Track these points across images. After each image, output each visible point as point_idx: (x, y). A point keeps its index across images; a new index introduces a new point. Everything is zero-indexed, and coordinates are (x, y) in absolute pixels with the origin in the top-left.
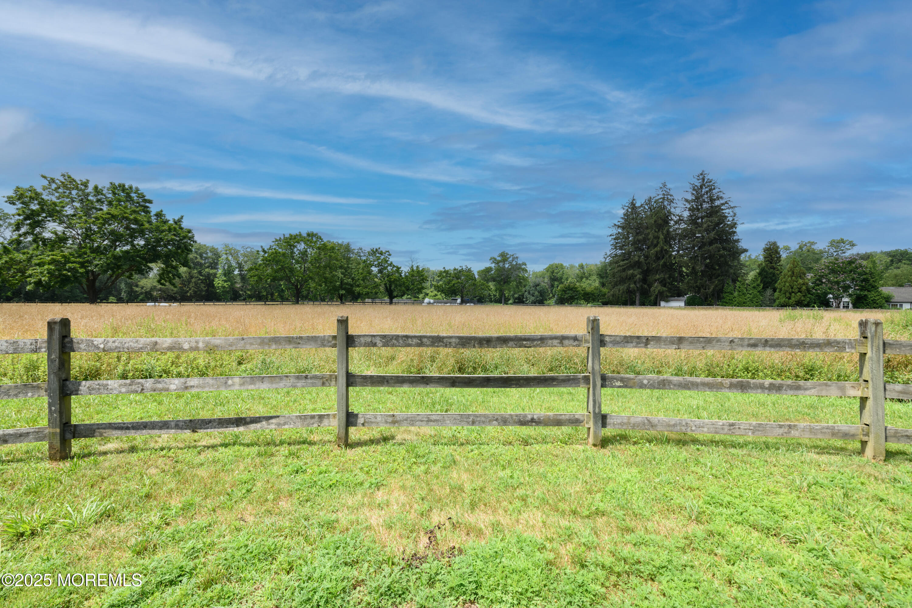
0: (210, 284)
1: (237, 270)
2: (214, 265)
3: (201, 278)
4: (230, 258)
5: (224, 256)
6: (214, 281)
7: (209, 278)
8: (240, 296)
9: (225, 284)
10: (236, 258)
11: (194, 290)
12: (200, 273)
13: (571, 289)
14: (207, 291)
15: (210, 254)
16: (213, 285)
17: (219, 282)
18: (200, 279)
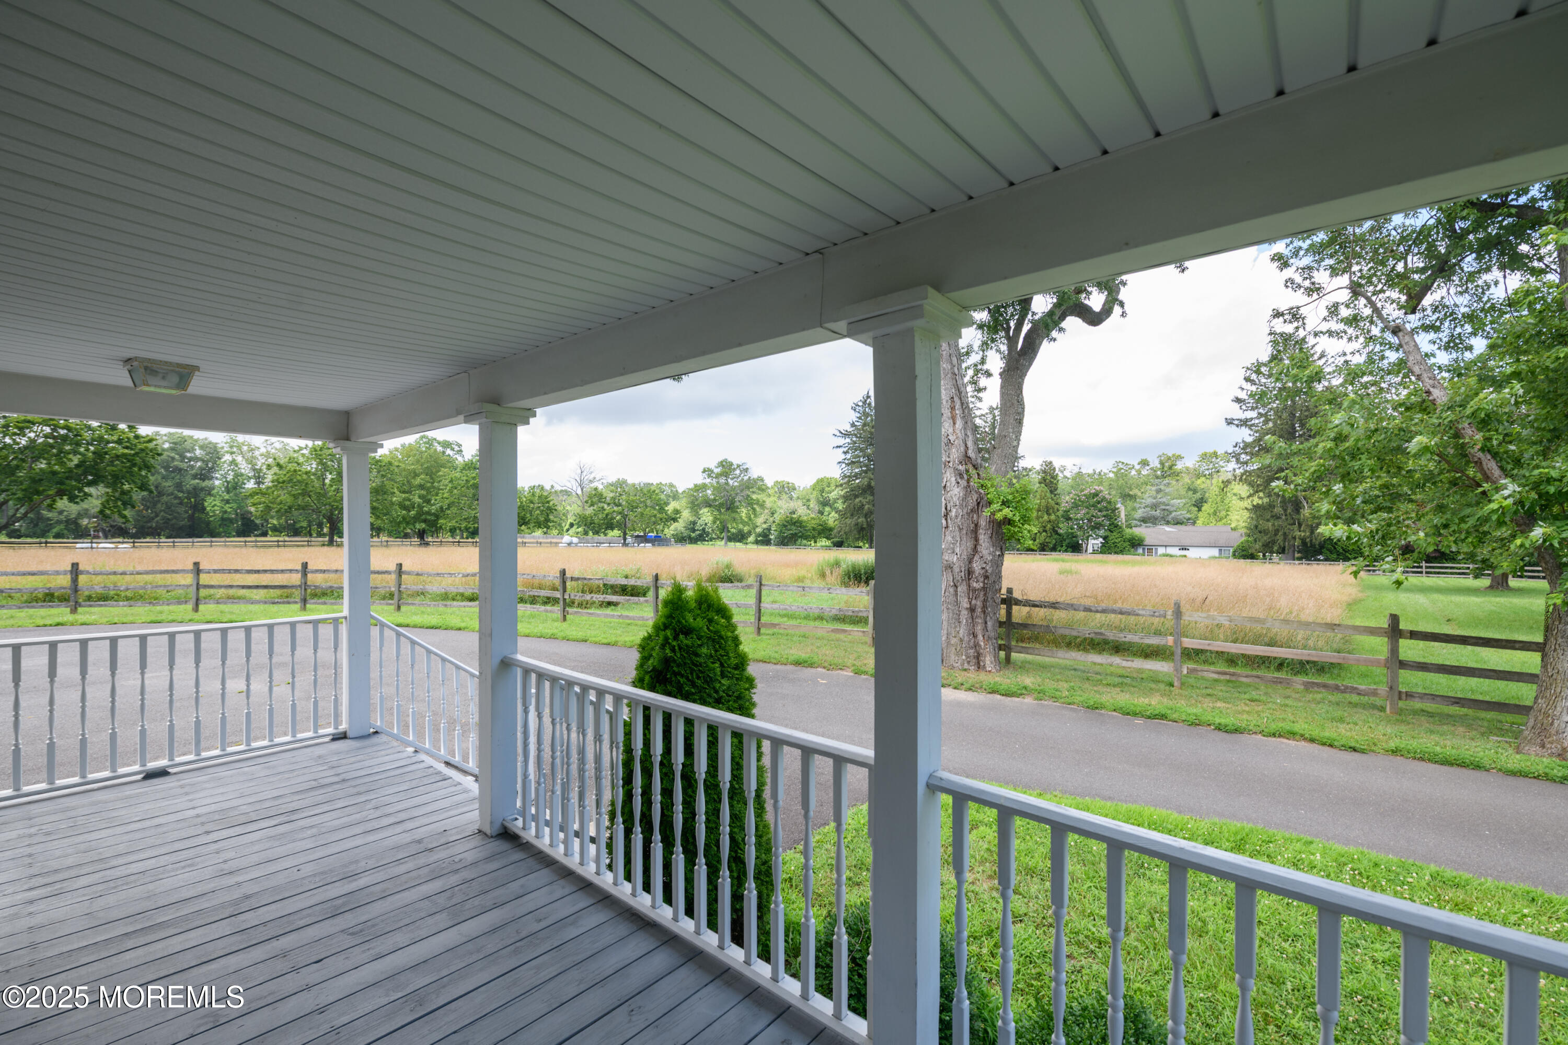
0: (199, 507)
1: (252, 481)
2: (205, 474)
3: (181, 495)
4: (239, 459)
5: (228, 457)
6: (204, 500)
7: (196, 496)
8: (256, 527)
9: (227, 507)
10: (251, 461)
11: (163, 518)
12: (179, 486)
13: (794, 524)
14: (191, 518)
15: (198, 452)
16: (204, 509)
17: (214, 506)
18: (176, 497)
